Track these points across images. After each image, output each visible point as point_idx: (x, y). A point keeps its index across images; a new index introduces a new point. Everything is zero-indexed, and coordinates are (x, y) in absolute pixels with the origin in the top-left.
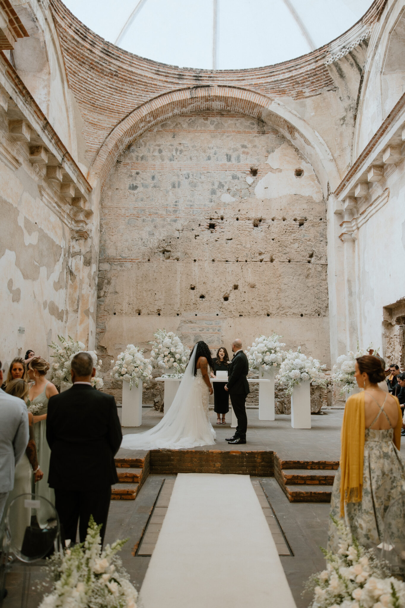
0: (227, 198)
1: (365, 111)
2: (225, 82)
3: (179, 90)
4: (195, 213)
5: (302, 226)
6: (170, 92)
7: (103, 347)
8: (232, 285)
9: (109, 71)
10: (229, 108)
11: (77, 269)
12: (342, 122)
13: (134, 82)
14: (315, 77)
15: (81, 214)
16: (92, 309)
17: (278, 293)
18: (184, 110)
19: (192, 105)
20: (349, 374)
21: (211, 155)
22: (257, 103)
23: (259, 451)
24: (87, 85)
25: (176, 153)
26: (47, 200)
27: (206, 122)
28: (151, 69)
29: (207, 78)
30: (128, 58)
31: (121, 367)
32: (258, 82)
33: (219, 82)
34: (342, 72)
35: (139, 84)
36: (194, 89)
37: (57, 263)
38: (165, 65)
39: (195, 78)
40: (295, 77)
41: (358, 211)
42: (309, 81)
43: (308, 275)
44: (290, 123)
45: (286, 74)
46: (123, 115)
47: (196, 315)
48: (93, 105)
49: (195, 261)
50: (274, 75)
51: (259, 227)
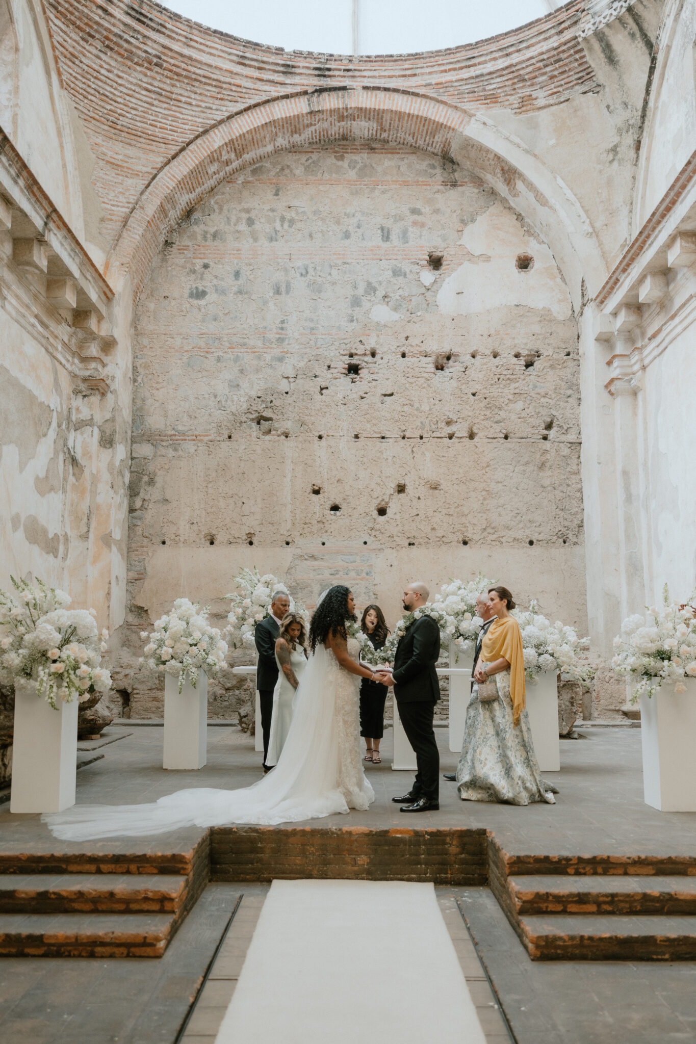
0: (382, 313)
1: (658, 130)
2: (377, 80)
3: (286, 97)
4: (319, 343)
5: (531, 368)
6: (268, 101)
7: (142, 608)
8: (393, 485)
9: (144, 55)
10: (385, 135)
11: (86, 453)
12: (611, 157)
13: (196, 80)
14: (557, 65)
15: (92, 345)
16: (118, 534)
17: (485, 499)
18: (297, 138)
19: (313, 128)
20: (649, 655)
21: (351, 229)
22: (441, 121)
23: (455, 828)
24: (100, 83)
25: (282, 225)
26: (15, 308)
27: (340, 163)
28: (230, 54)
29: (342, 73)
30: (182, 29)
31: (160, 646)
32: (443, 80)
33: (365, 80)
34: (612, 51)
35: (205, 84)
36: (316, 94)
37: (43, 440)
38: (257, 44)
39: (317, 72)
40: (517, 68)
41: (643, 334)
42: (545, 73)
43: (543, 464)
44: (506, 162)
45: (500, 61)
46: (174, 148)
47: (323, 544)
48: (113, 125)
49: (320, 437)
50: (474, 65)
51: (447, 370)
